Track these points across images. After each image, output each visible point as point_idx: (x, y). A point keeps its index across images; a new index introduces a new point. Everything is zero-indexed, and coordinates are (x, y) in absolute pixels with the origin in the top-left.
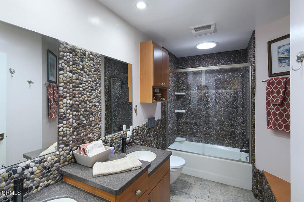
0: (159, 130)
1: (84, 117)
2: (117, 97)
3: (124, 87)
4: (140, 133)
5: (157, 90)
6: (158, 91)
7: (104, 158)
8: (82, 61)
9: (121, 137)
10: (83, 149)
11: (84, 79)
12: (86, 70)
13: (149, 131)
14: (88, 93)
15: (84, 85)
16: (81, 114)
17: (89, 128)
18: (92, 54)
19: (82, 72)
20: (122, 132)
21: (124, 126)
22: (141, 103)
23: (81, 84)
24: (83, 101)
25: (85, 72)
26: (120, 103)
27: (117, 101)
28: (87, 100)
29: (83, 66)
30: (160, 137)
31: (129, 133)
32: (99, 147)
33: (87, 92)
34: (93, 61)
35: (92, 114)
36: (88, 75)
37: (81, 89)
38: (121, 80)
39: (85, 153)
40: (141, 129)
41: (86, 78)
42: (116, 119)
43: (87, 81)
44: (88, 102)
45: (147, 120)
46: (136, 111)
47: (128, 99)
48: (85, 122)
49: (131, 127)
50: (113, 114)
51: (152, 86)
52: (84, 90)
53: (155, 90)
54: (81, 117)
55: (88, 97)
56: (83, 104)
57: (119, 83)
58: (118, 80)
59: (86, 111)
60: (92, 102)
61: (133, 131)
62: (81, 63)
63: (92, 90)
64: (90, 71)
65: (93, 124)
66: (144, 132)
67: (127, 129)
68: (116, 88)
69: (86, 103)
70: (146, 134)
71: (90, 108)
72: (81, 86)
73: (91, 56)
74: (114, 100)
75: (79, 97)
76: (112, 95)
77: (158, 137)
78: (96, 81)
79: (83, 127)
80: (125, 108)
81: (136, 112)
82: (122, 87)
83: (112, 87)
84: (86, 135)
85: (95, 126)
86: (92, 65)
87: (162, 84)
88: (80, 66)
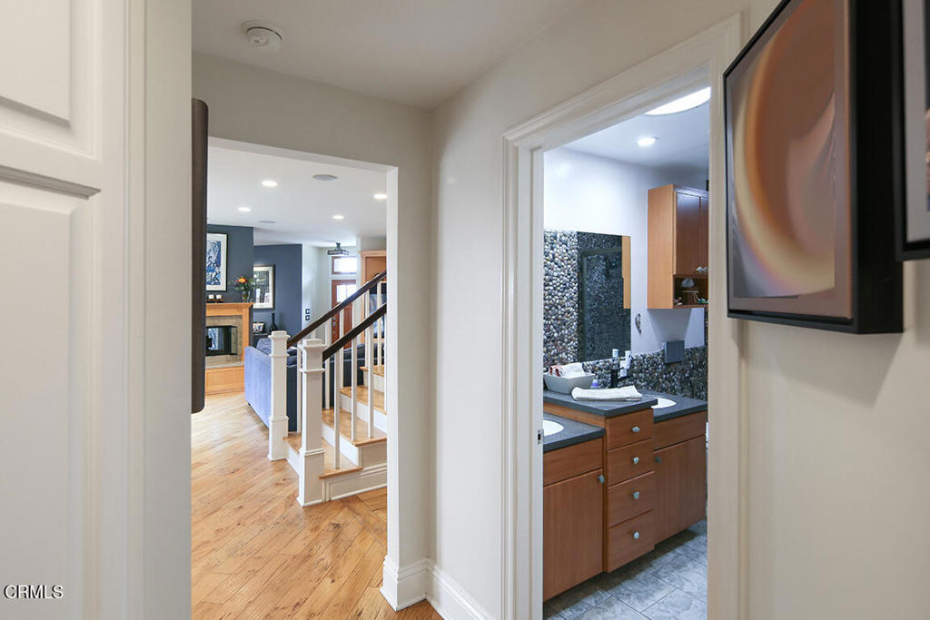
0: (698, 371)
1: (555, 328)
2: (597, 299)
3: (614, 275)
4: (647, 369)
5: (688, 282)
6: (691, 284)
7: (585, 385)
8: (552, 249)
9: (608, 368)
10: (557, 370)
11: (555, 274)
12: (556, 259)
13: (669, 370)
14: (560, 294)
15: (554, 282)
16: (552, 324)
17: (561, 344)
18: (564, 235)
19: (553, 264)
20: (611, 360)
21: (615, 352)
22: (649, 310)
23: (551, 281)
24: (553, 306)
25: (556, 264)
26: (605, 313)
27: (597, 308)
28: (559, 304)
29: (553, 255)
30: (698, 388)
31: (625, 364)
32: (577, 371)
33: (559, 291)
34: (566, 245)
35: (565, 324)
36: (559, 267)
37: (551, 288)
38: (605, 260)
39: (559, 375)
40: (652, 361)
41: (557, 271)
42: (594, 349)
43: (558, 277)
44: (559, 307)
45: (664, 344)
46: (638, 324)
47: (622, 301)
48: (556, 335)
49: (627, 353)
50: (589, 335)
51: (674, 276)
52: (555, 289)
53: (684, 282)
54: (552, 327)
55: (560, 299)
56: (553, 308)
57: (601, 266)
58: (598, 258)
59: (557, 319)
60: (564, 307)
61: (632, 361)
62: (551, 251)
63: (564, 289)
64: (562, 261)
65: (566, 340)
66: (656, 369)
67: (619, 356)
68: (595, 278)
69: (557, 308)
70: (661, 374)
71: (563, 315)
72: (551, 283)
73: (563, 238)
74: (591, 305)
75: (549, 300)
76: (586, 294)
77: (692, 386)
78: (569, 274)
79: (553, 341)
80: (615, 325)
81: (638, 327)
82: (608, 275)
83: (586, 276)
84: (557, 354)
85: (569, 342)
86: (564, 251)
87: (700, 268)
88: (551, 255)
